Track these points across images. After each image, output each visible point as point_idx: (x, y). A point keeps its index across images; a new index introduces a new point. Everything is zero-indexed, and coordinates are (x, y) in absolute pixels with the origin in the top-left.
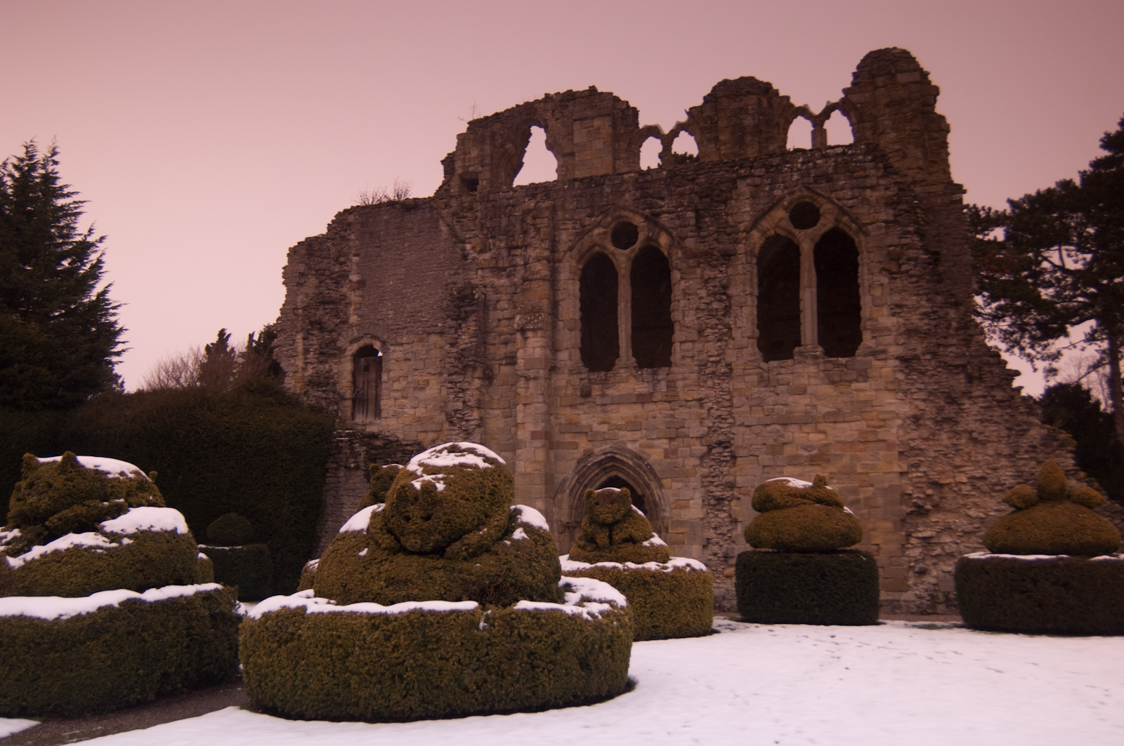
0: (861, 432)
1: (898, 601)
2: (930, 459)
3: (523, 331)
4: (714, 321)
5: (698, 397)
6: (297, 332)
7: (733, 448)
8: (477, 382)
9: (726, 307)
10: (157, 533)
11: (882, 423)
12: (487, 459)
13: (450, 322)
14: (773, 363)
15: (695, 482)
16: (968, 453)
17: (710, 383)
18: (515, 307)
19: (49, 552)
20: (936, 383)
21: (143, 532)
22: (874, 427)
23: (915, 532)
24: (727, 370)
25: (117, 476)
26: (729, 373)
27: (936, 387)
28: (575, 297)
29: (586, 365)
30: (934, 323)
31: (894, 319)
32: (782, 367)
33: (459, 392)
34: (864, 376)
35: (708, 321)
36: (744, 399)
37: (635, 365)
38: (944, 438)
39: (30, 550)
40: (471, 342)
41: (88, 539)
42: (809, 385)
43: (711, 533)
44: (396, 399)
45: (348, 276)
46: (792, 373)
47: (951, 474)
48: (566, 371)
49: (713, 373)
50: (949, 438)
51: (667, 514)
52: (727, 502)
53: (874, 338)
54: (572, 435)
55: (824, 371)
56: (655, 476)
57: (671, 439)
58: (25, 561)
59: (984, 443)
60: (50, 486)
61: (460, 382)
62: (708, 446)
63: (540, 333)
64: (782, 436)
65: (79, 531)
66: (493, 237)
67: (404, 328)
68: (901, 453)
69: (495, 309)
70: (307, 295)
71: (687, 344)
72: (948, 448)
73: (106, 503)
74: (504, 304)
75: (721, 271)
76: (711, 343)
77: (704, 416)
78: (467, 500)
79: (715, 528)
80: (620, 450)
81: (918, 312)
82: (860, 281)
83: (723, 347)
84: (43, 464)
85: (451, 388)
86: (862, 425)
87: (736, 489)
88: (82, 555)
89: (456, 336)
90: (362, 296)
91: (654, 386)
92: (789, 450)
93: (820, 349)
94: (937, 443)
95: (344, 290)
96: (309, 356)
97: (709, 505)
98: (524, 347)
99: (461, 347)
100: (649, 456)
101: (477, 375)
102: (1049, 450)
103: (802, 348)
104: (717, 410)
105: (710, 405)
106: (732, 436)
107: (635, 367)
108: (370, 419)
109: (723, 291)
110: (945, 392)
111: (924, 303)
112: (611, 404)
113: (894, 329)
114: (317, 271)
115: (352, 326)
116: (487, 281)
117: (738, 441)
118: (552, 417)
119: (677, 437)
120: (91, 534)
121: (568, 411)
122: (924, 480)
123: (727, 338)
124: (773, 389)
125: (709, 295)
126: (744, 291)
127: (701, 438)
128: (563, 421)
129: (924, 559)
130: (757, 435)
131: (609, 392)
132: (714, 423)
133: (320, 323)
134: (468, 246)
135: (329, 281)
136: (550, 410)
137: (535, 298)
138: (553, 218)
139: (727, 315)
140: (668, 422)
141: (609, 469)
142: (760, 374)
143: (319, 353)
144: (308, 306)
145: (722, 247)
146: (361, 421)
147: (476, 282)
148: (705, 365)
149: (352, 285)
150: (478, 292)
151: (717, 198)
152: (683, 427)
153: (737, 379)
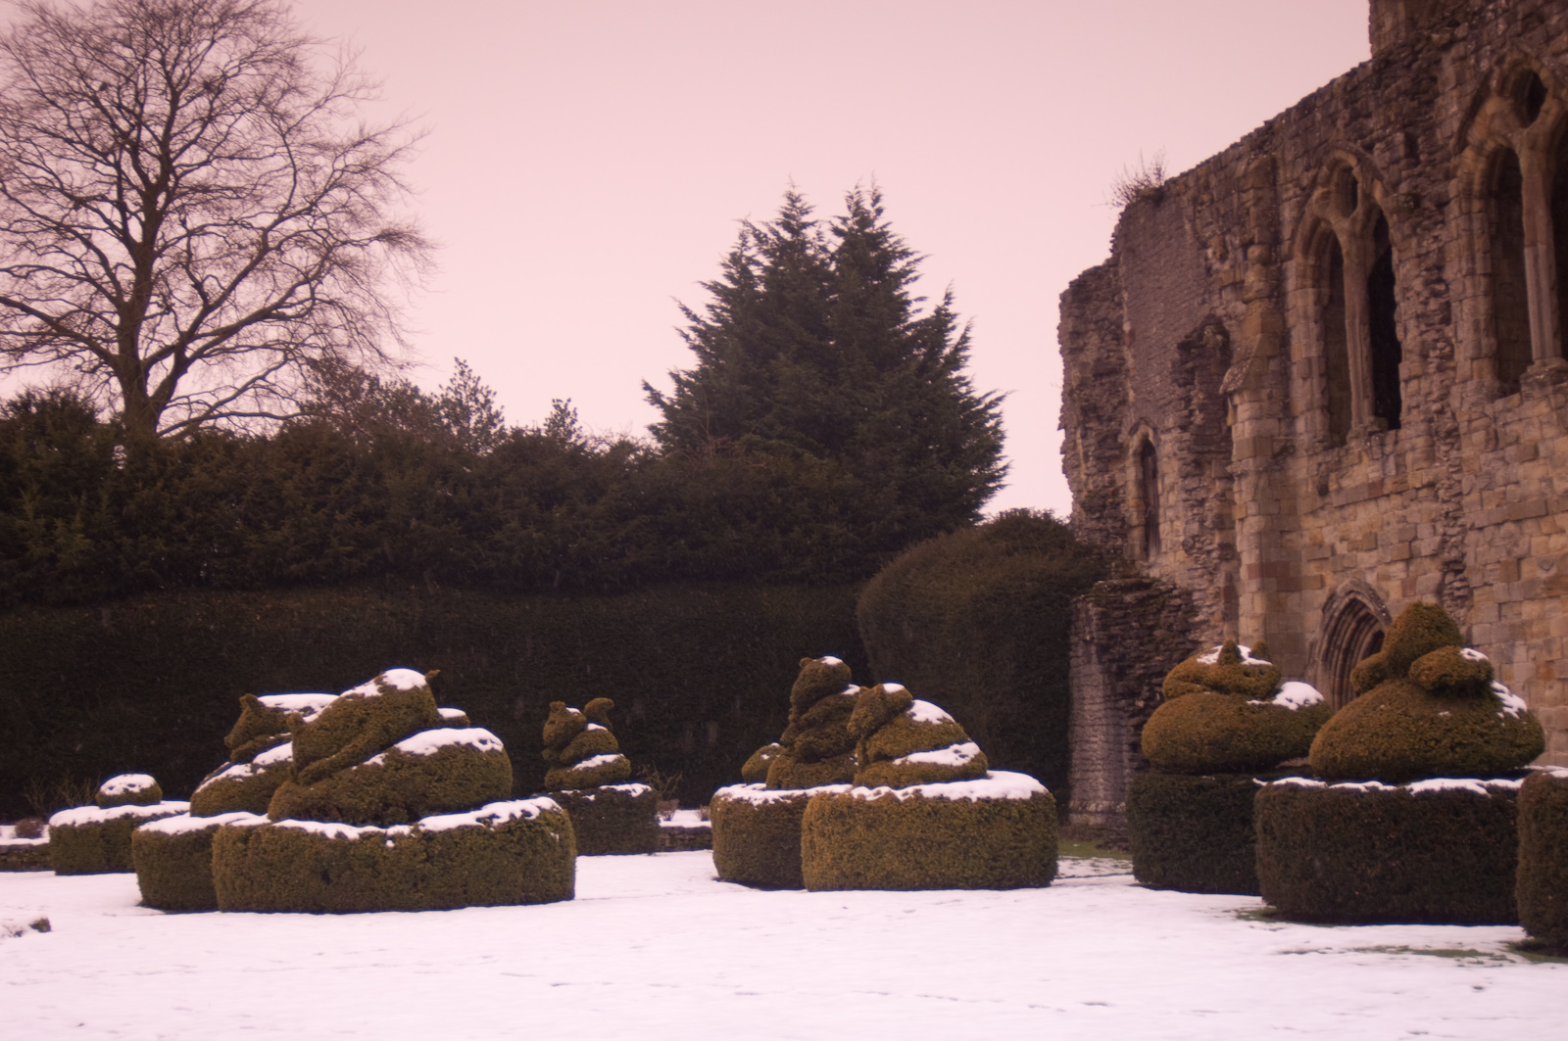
4: (1433, 335)
5: (1425, 481)
6: (1076, 428)
7: (1465, 574)
9: (1446, 306)
13: (1179, 390)
14: (1499, 404)
24: (1454, 425)
26: (1453, 434)
28: (1306, 317)
29: (1325, 437)
32: (1508, 410)
33: (1194, 506)
35: (1426, 335)
36: (1472, 477)
42: (1543, 439)
44: (1171, 522)
45: (1123, 325)
46: (1520, 420)
48: (1304, 451)
49: (1437, 433)
54: (1318, 564)
55: (1556, 410)
57: (1408, 561)
61: (1197, 489)
62: (1442, 570)
64: (1516, 544)
66: (1229, 230)
67: (1170, 403)
71: (1413, 384)
75: (1435, 238)
76: (1434, 377)
77: (1437, 515)
80: (1360, 586)
83: (1447, 382)
85: (1187, 500)
90: (1134, 357)
91: (1384, 467)
92: (1528, 570)
95: (1124, 348)
96: (1088, 465)
98: (1235, 420)
100: (1387, 594)
101: (1214, 474)
103: (1531, 368)
104: (1447, 502)
105: (1442, 493)
106: (1464, 550)
107: (1367, 434)
112: (1349, 504)
114: (1096, 323)
115: (1130, 406)
116: (1230, 307)
117: (1469, 561)
118: (1291, 536)
119: (1412, 557)
121: (1309, 523)
123: (1452, 364)
124: (1501, 453)
125: (1424, 287)
126: (1460, 270)
127: (1433, 556)
130: (1490, 543)
131: (1346, 483)
132: (1444, 527)
133: (1095, 408)
134: (1210, 252)
135: (1108, 337)
136: (1278, 528)
137: (1248, 336)
138: (1274, 183)
139: (1447, 320)
140: (1402, 531)
141: (1368, 618)
142: (1486, 428)
143: (1098, 458)
144: (1082, 384)
145: (1438, 188)
146: (1152, 559)
147: (1220, 312)
148: (1431, 420)
149: (1127, 339)
150: (1208, 332)
151: (1424, 98)
152: (1415, 538)
153: (1464, 441)
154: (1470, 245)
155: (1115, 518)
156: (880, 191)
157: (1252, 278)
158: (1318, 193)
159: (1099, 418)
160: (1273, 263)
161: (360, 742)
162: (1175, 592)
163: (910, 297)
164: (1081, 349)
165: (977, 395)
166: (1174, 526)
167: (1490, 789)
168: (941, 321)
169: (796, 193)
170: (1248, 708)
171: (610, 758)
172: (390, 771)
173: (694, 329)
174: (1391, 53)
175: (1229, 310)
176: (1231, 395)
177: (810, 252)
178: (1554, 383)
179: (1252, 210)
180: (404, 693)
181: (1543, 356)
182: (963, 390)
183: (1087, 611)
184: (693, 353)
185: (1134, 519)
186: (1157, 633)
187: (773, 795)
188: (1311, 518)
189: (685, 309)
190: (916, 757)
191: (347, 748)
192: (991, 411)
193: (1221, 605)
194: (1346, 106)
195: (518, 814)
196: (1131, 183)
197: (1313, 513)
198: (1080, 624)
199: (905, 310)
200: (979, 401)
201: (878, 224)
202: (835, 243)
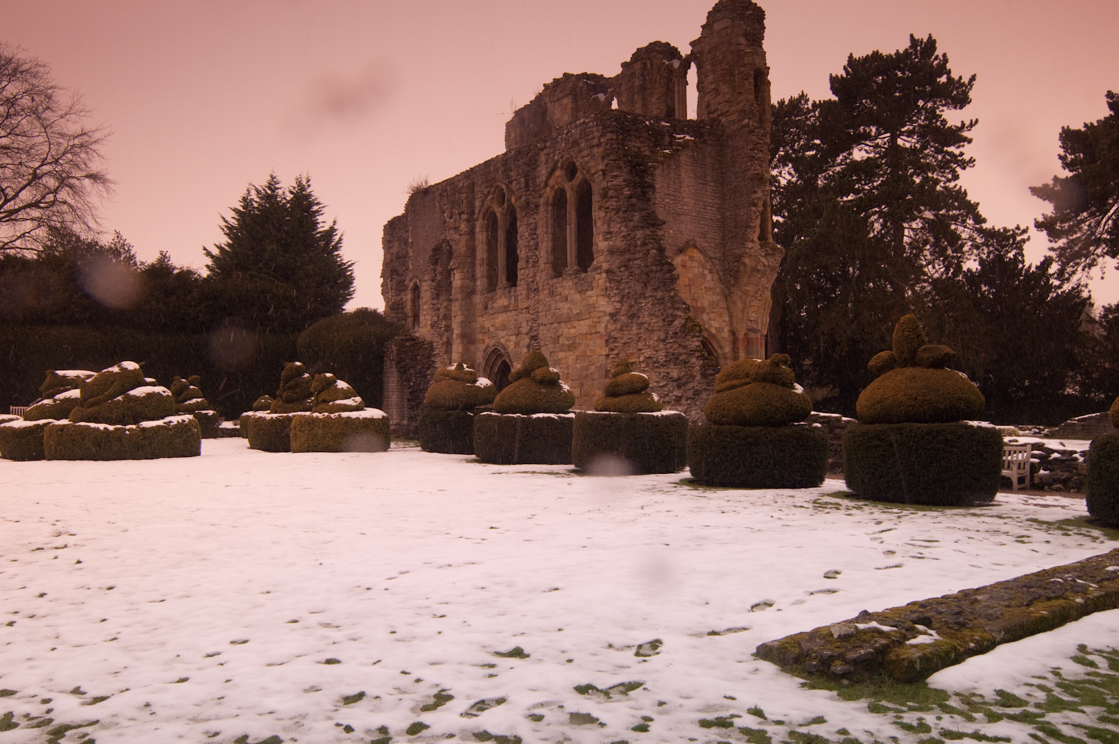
0: (589, 326)
2: (621, 345)
4: (532, 254)
5: (525, 306)
7: (538, 340)
8: (445, 303)
9: (536, 243)
11: (598, 320)
14: (555, 280)
16: (645, 340)
17: (531, 296)
20: (629, 288)
22: (595, 322)
24: (537, 287)
26: (536, 290)
28: (483, 243)
29: (487, 288)
30: (627, 243)
31: (606, 243)
32: (559, 283)
33: (436, 310)
34: (592, 286)
35: (529, 254)
36: (543, 306)
37: (504, 286)
38: (634, 329)
42: (570, 294)
44: (425, 316)
45: (408, 239)
46: (562, 287)
48: (480, 293)
49: (532, 289)
50: (636, 329)
53: (597, 257)
54: (482, 334)
55: (575, 284)
56: (510, 360)
57: (517, 335)
59: (653, 331)
61: (436, 304)
62: (530, 339)
63: (459, 270)
64: (557, 331)
66: (454, 207)
67: (426, 272)
68: (605, 340)
70: (392, 255)
71: (522, 271)
75: (534, 219)
76: (531, 269)
77: (528, 319)
80: (498, 343)
81: (620, 236)
83: (536, 271)
86: (590, 322)
88: (44, 407)
89: (434, 274)
90: (413, 252)
91: (510, 300)
92: (562, 340)
93: (575, 268)
94: (628, 332)
95: (407, 249)
96: (392, 292)
98: (454, 279)
99: (436, 282)
100: (509, 347)
101: (443, 299)
102: (683, 335)
103: (567, 268)
104: (533, 314)
105: (531, 311)
106: (539, 332)
107: (504, 288)
109: (533, 233)
110: (633, 295)
111: (623, 228)
112: (495, 313)
113: (605, 250)
114: (398, 238)
115: (410, 271)
117: (540, 336)
118: (473, 324)
119: (519, 334)
120: (50, 400)
121: (480, 319)
123: (538, 265)
124: (554, 298)
125: (529, 236)
126: (544, 231)
127: (527, 334)
128: (478, 325)
130: (548, 330)
131: (495, 305)
132: (532, 323)
133: (396, 271)
134: (446, 215)
135: (402, 244)
136: (469, 319)
137: (461, 247)
138: (473, 192)
139: (536, 249)
140: (515, 324)
141: (500, 355)
142: (549, 289)
143: (396, 290)
144: (391, 261)
145: (535, 201)
146: (416, 330)
147: (449, 238)
148: (529, 284)
149: (410, 245)
150: (444, 245)
151: (533, 167)
152: (520, 327)
153: (541, 293)
154: (547, 222)
155: (402, 313)
156: (310, 178)
157: (463, 227)
158: (490, 197)
159: (397, 274)
160: (471, 221)
161: (111, 390)
162: (426, 342)
163: (318, 221)
164: (391, 247)
165: (344, 262)
166: (426, 318)
167: (559, 417)
168: (332, 231)
169: (274, 175)
170: (466, 386)
171: (199, 400)
172: (126, 403)
173: (226, 227)
174: (521, 149)
175: (452, 237)
176: (453, 269)
177: (279, 199)
178: (575, 275)
179: (464, 201)
180: (130, 371)
181: (571, 265)
182: (339, 259)
183: (392, 348)
184: (225, 236)
185: (410, 314)
186: (419, 357)
187: (275, 416)
188: (481, 317)
189: (223, 218)
190: (338, 402)
191: (107, 393)
192: (349, 269)
193: (445, 348)
194: (503, 166)
195: (181, 421)
196: (415, 185)
197: (482, 316)
198: (389, 353)
199: (316, 226)
200: (345, 264)
201: (309, 190)
202: (289, 197)
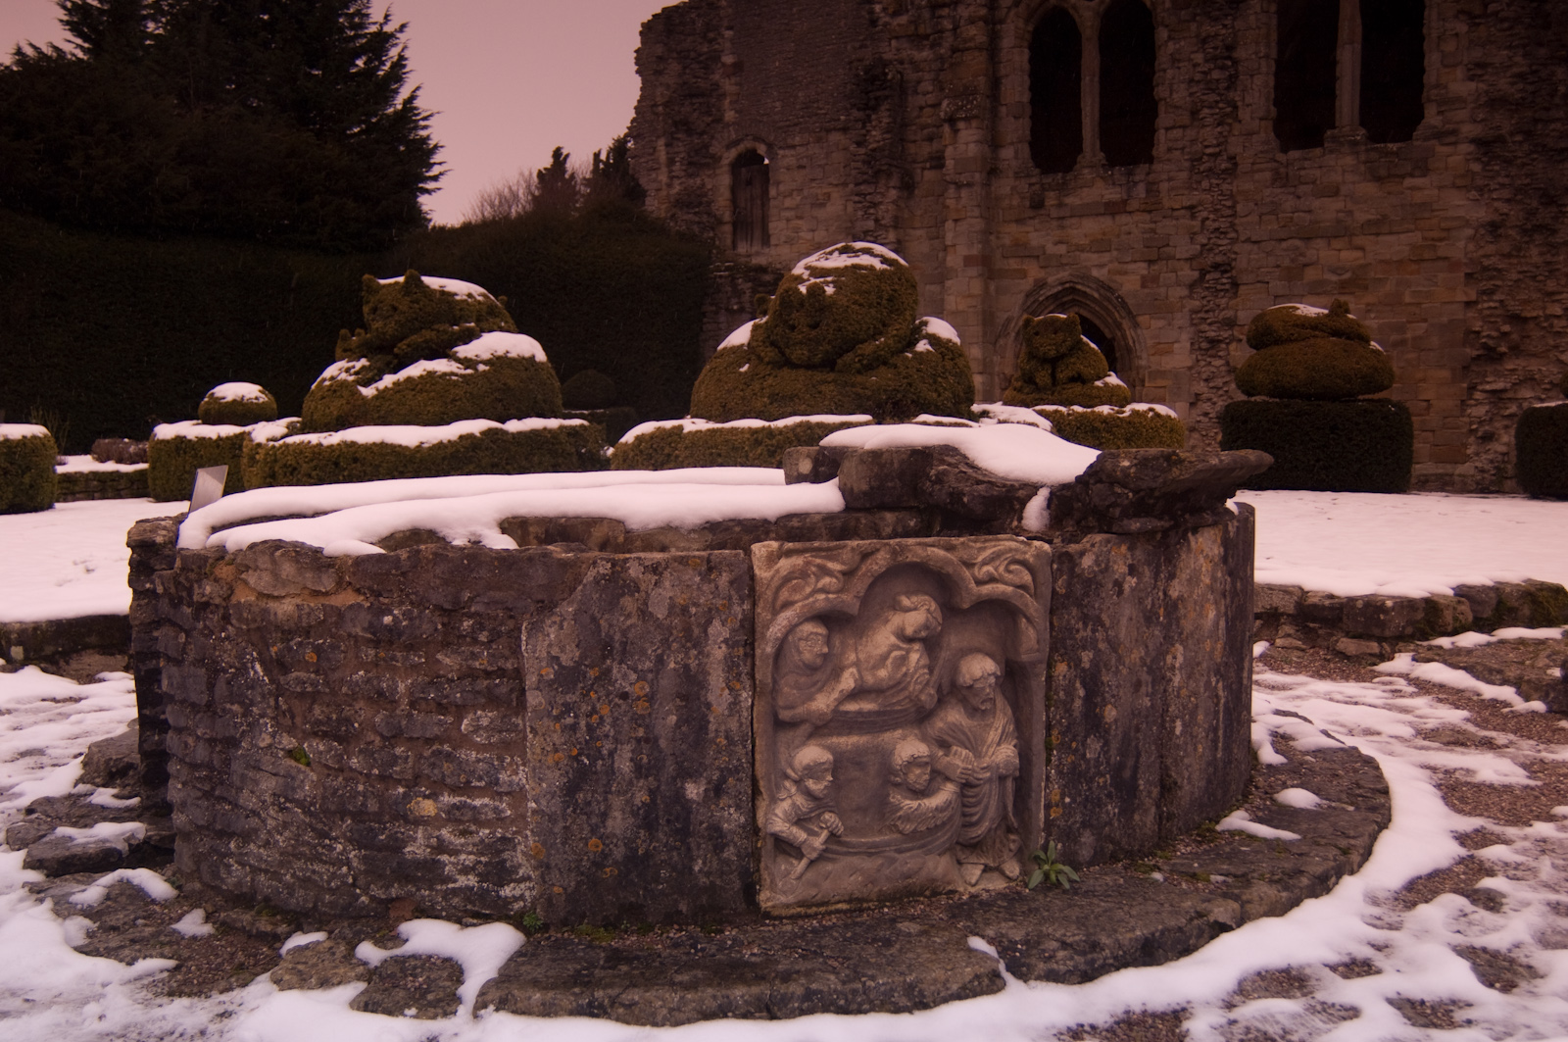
0: (1414, 247)
1: (1452, 475)
2: (1510, 283)
3: (952, 120)
4: (1213, 97)
5: (1188, 204)
6: (658, 137)
8: (893, 194)
9: (1231, 76)
10: (514, 359)
11: (1444, 234)
12: (884, 260)
13: (856, 114)
14: (1294, 154)
15: (1181, 319)
17: (1205, 184)
18: (942, 89)
19: (402, 380)
20: (1527, 176)
21: (499, 358)
22: (1433, 239)
23: (1481, 383)
24: (1229, 165)
25: (465, 297)
26: (1232, 171)
27: (1528, 181)
28: (1021, 71)
29: (1037, 166)
30: (1530, 88)
31: (1473, 85)
32: (1306, 159)
33: (869, 207)
34: (1423, 168)
35: (1205, 97)
36: (1252, 204)
37: (1104, 162)
38: (1534, 254)
39: (381, 379)
40: (884, 140)
41: (441, 366)
42: (1344, 183)
43: (1201, 387)
44: (788, 220)
45: (720, 57)
46: (1320, 167)
47: (1540, 304)
48: (1011, 174)
49: (1210, 170)
50: (1541, 254)
51: (1143, 363)
52: (1224, 346)
53: (1440, 113)
54: (1019, 260)
55: (1365, 163)
56: (1130, 313)
57: (1150, 262)
58: (377, 390)
60: (395, 309)
61: (870, 194)
62: (1201, 270)
63: (974, 123)
64: (1301, 255)
65: (430, 358)
67: (796, 125)
68: (1466, 274)
69: (916, 92)
70: (668, 86)
71: (1175, 132)
72: (1538, 267)
73: (456, 328)
74: (927, 86)
75: (1225, 26)
76: (1208, 129)
77: (1197, 229)
78: (860, 305)
79: (1206, 380)
80: (1082, 278)
81: (1508, 74)
82: (1425, 31)
83: (1225, 134)
84: (384, 286)
85: (860, 202)
86: (1416, 237)
87: (1236, 328)
88: (437, 382)
89: (864, 132)
90: (739, 84)
91: (1129, 190)
92: (1311, 274)
93: (1363, 131)
94: (1523, 260)
95: (716, 77)
96: (674, 168)
97: (1200, 349)
98: (954, 142)
99: (871, 147)
100: (1121, 285)
101: (892, 184)
103: (1336, 131)
104: (1214, 220)
105: (1205, 214)
106: (1233, 256)
107: (1103, 165)
108: (755, 249)
109: (1226, 54)
110: (1540, 189)
111: (1518, 59)
112: (1071, 217)
113: (1470, 99)
114: (679, 53)
115: (728, 125)
116: (904, 54)
117: (1241, 263)
118: (992, 237)
119: (1159, 259)
120: (444, 361)
121: (1013, 228)
122: (1498, 312)
123: (1230, 121)
124: (1292, 189)
125: (1207, 61)
126: (1256, 53)
127: (1190, 259)
128: (1007, 241)
129: (1491, 420)
130: (1268, 254)
131: (1069, 200)
132: (1210, 239)
134: (877, 7)
135: (694, 66)
139: (1231, 87)
140: (1148, 240)
142: (1275, 170)
144: (670, 101)
148: (1198, 160)
149: (726, 69)
152: (1167, 246)
154: (1265, 37)
157: (976, 33)
159: (689, 132)
160: (992, 23)
164: (663, 72)
176: (955, 121)
181: (1349, 124)
183: (736, 285)
188: (1012, 225)
197: (1019, 221)
198: (721, 296)
